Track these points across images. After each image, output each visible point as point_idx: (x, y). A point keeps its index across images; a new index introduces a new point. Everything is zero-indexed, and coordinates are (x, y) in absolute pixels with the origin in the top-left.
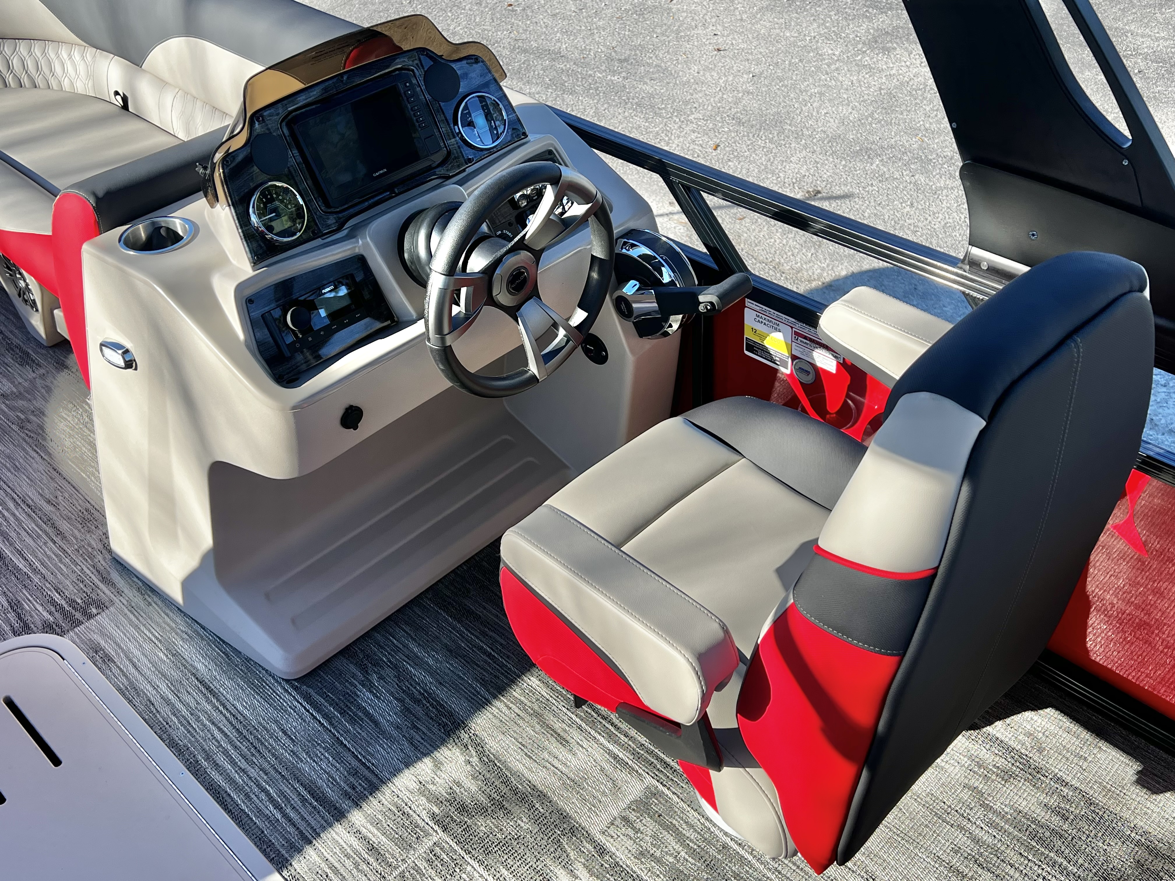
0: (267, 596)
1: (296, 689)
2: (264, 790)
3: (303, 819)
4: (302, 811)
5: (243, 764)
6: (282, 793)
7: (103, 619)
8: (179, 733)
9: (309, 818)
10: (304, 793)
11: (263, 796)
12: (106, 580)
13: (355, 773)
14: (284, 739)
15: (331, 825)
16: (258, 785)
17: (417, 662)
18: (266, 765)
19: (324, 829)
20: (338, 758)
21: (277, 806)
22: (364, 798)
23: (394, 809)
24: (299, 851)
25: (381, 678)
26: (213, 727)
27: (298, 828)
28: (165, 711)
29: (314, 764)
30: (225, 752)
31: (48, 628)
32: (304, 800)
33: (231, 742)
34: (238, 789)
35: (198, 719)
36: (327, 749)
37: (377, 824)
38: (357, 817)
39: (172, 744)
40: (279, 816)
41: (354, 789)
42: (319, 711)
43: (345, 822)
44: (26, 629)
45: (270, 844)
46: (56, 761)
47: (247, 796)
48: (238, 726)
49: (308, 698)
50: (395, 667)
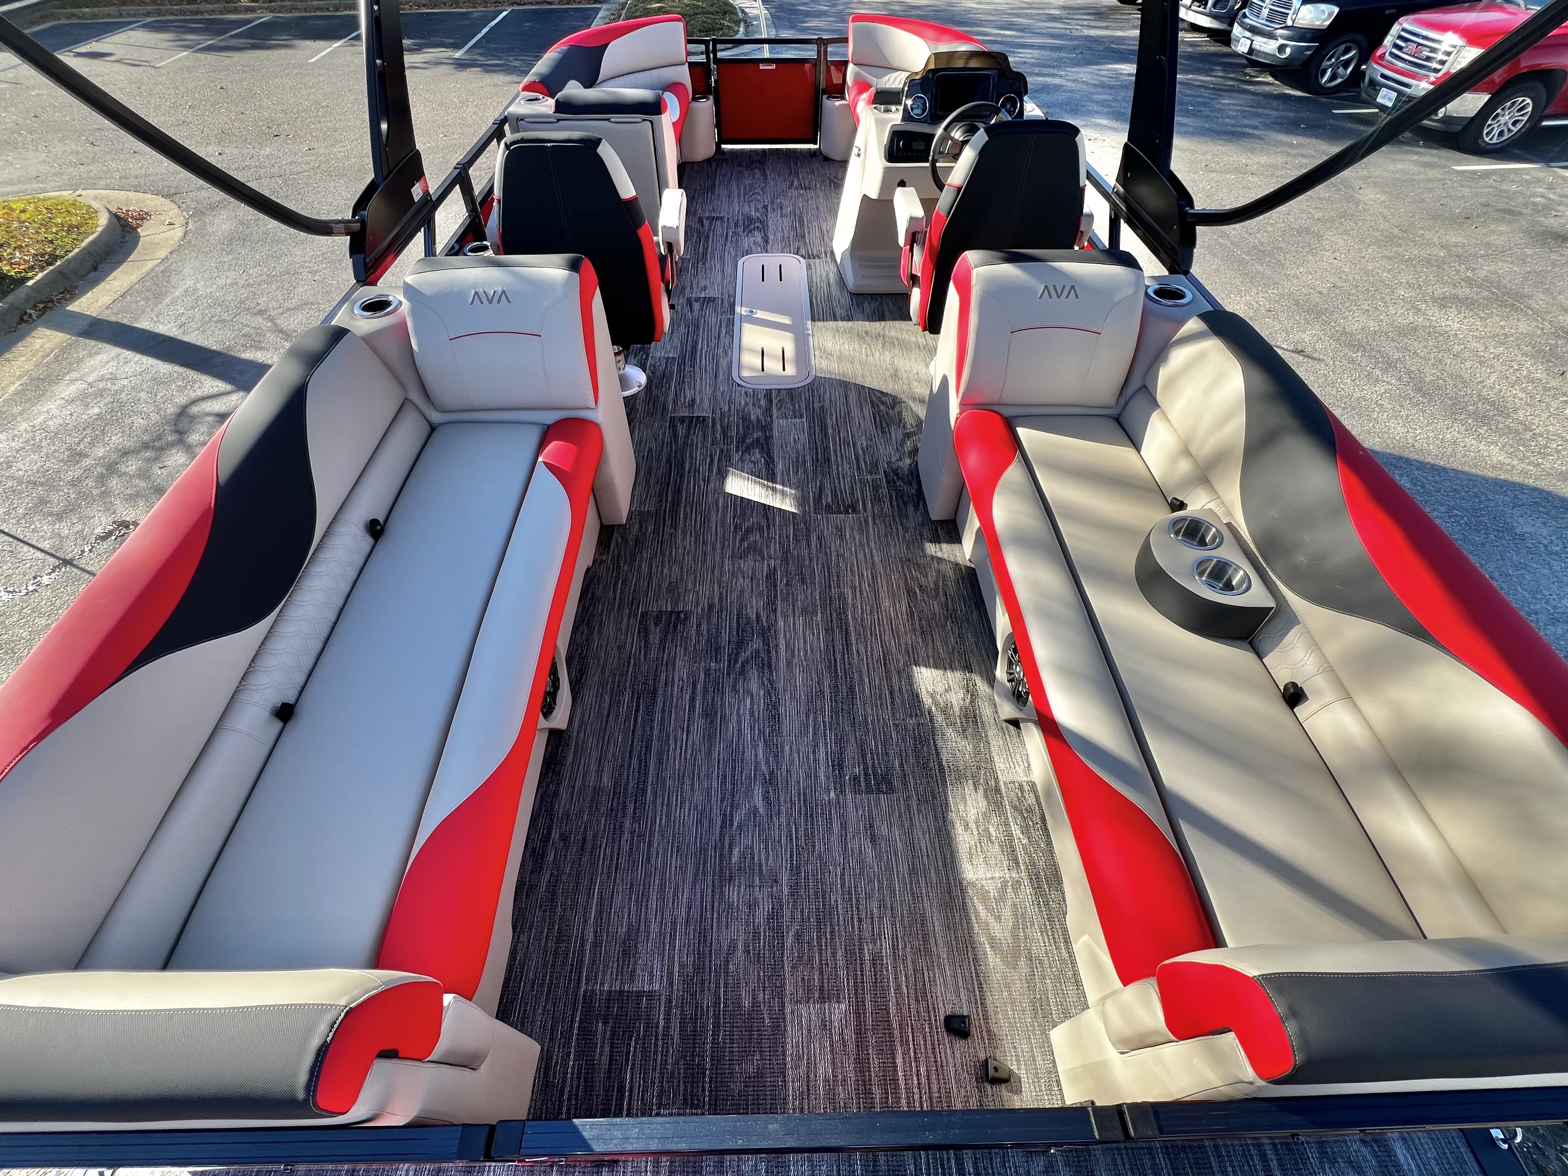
0: (860, 266)
1: (850, 294)
2: (822, 307)
3: (826, 317)
5: (823, 301)
6: (826, 311)
7: (817, 261)
8: (814, 290)
9: (828, 317)
10: (832, 313)
11: (821, 309)
12: (826, 254)
13: (848, 316)
14: (837, 301)
15: (832, 321)
17: (888, 305)
18: (828, 304)
19: (829, 321)
20: (847, 311)
21: (823, 312)
22: (845, 321)
23: (850, 326)
24: (820, 321)
26: (822, 292)
27: (823, 318)
28: (815, 283)
29: (839, 309)
30: (821, 298)
31: (802, 256)
32: (830, 314)
33: (824, 297)
34: (817, 305)
35: (821, 289)
36: (845, 309)
37: (843, 326)
38: (839, 323)
39: (810, 291)
40: (821, 314)
41: (844, 318)
42: (851, 300)
43: (835, 322)
44: (797, 254)
45: (814, 317)
46: (781, 281)
48: (829, 294)
49: (851, 297)
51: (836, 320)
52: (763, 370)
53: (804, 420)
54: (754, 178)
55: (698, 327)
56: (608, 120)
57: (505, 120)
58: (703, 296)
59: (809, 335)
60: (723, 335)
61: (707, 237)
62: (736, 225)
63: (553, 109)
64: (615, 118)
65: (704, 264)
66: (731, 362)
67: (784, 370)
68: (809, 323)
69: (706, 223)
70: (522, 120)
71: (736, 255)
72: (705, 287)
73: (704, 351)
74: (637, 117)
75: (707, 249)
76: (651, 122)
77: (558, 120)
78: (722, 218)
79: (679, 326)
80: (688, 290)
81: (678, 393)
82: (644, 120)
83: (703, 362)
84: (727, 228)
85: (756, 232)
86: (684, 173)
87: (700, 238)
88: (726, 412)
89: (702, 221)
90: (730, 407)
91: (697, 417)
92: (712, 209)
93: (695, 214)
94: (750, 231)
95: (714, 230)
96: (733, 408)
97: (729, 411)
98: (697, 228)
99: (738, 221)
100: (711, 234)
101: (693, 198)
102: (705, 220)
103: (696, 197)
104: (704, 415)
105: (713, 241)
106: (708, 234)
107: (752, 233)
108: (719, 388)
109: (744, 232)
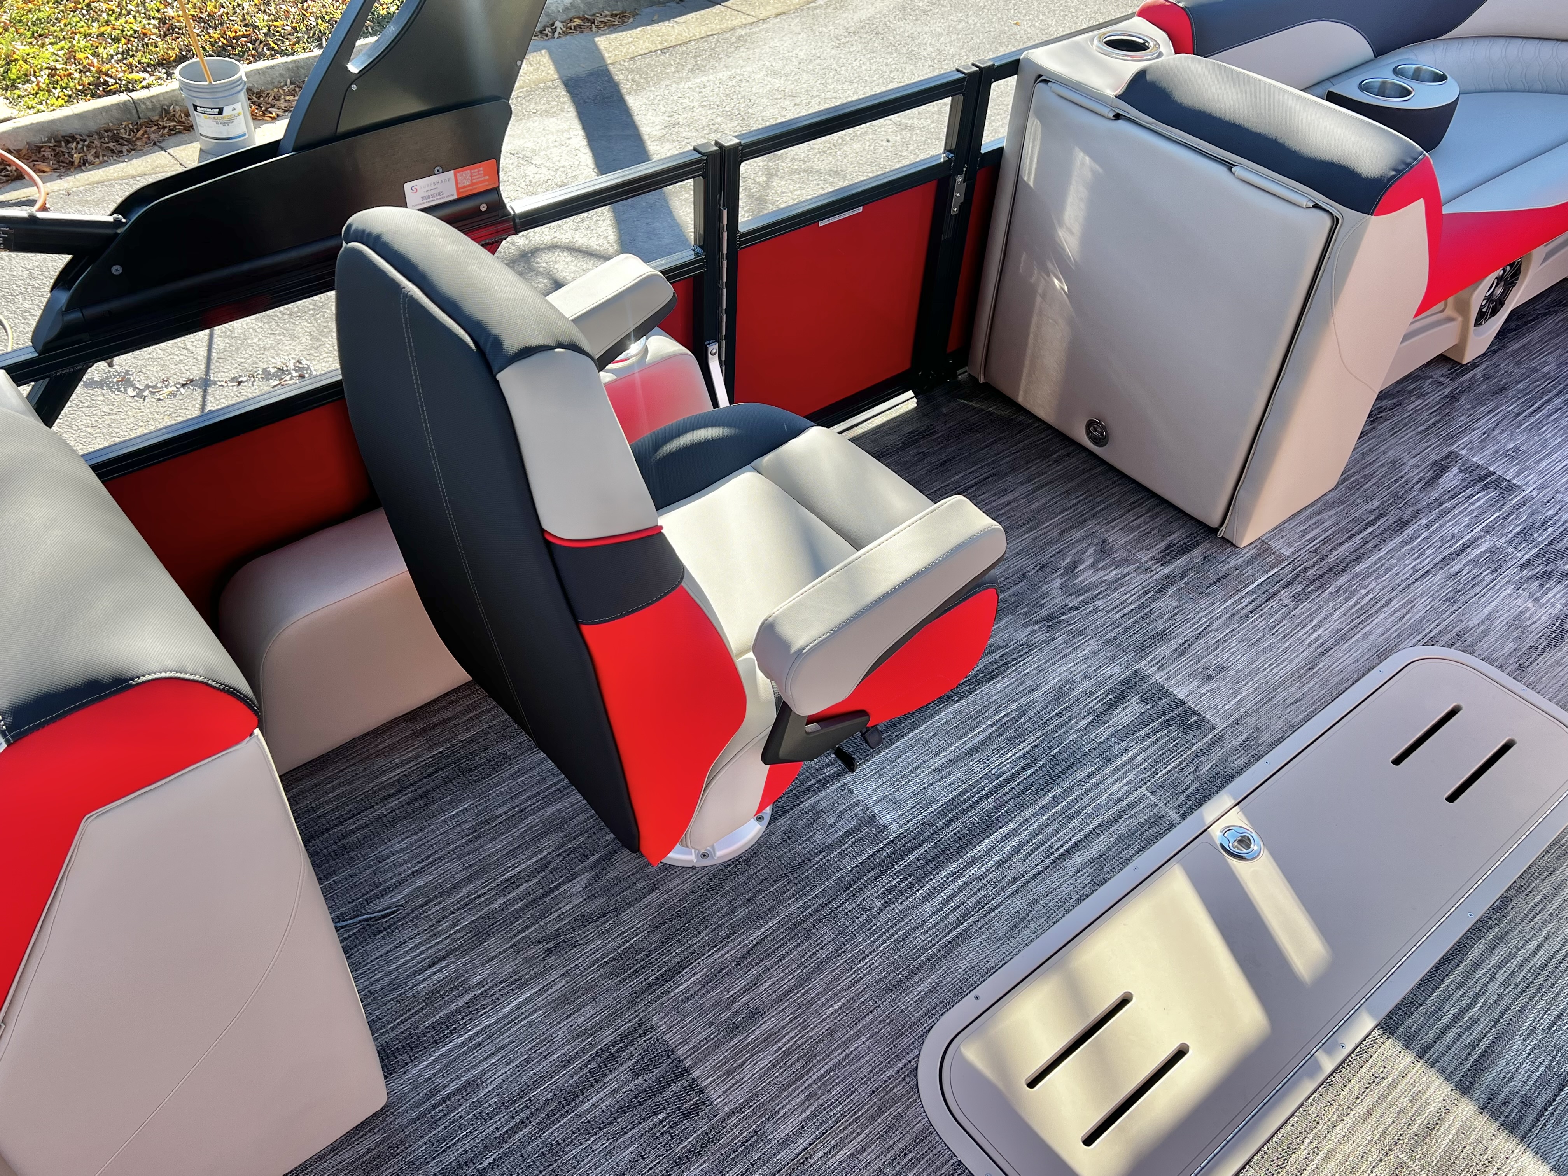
2: (1474, 1001)
3: (1449, 1047)
4: (1458, 1046)
5: (1501, 976)
6: (1475, 1021)
8: (1522, 905)
9: (1452, 1052)
10: (1483, 1045)
11: (1466, 1001)
13: (1526, 1103)
15: (1448, 1078)
16: (1478, 995)
18: (1507, 1000)
19: (1442, 1071)
20: (1542, 1082)
21: (1456, 1019)
22: (1494, 1116)
23: (1489, 1153)
24: (1407, 1046)
26: (1540, 939)
27: (1435, 1042)
28: (1546, 887)
29: (1525, 1054)
30: (1511, 956)
32: (1473, 1046)
33: (1527, 960)
34: (1468, 975)
35: (1545, 923)
36: (1549, 1067)
37: (1463, 1132)
38: (1466, 1109)
39: (1504, 901)
40: (1446, 1020)
41: (1504, 1104)
43: (1456, 1095)
45: (1408, 1014)
46: (1452, 798)
48: (1551, 966)
51: (1465, 1087)
52: (1032, 1083)
55: (1052, 781)
56: (1230, 166)
58: (1181, 693)
59: (1318, 1067)
60: (1079, 859)
61: (1403, 524)
62: (1526, 534)
63: (1119, 91)
64: (1246, 169)
65: (1298, 598)
66: (994, 969)
67: (1089, 1141)
68: (1366, 1024)
69: (1452, 478)
70: (1046, 81)
71: (1416, 628)
72: (1222, 669)
73: (974, 871)
74: (1306, 195)
75: (1359, 559)
76: (1335, 221)
77: (1118, 117)
78: (1512, 488)
79: (1012, 742)
80: (1166, 649)
81: (760, 949)
82: (1316, 206)
83: (928, 907)
84: (1487, 531)
85: (1559, 587)
86: (1557, 312)
87: (1381, 516)
88: (769, 1141)
89: (1445, 469)
90: (798, 1134)
91: (692, 1085)
92: (1516, 449)
93: (1452, 437)
94: (1547, 575)
95: (1447, 512)
96: (802, 1143)
97: (784, 1143)
98: (1407, 482)
99: (1544, 523)
100: (1424, 522)
101: (1501, 390)
102: (1455, 470)
103: (1511, 393)
104: (715, 1095)
105: (1404, 543)
106: (1415, 516)
107: (1542, 586)
108: (858, 1035)
109: (1523, 567)
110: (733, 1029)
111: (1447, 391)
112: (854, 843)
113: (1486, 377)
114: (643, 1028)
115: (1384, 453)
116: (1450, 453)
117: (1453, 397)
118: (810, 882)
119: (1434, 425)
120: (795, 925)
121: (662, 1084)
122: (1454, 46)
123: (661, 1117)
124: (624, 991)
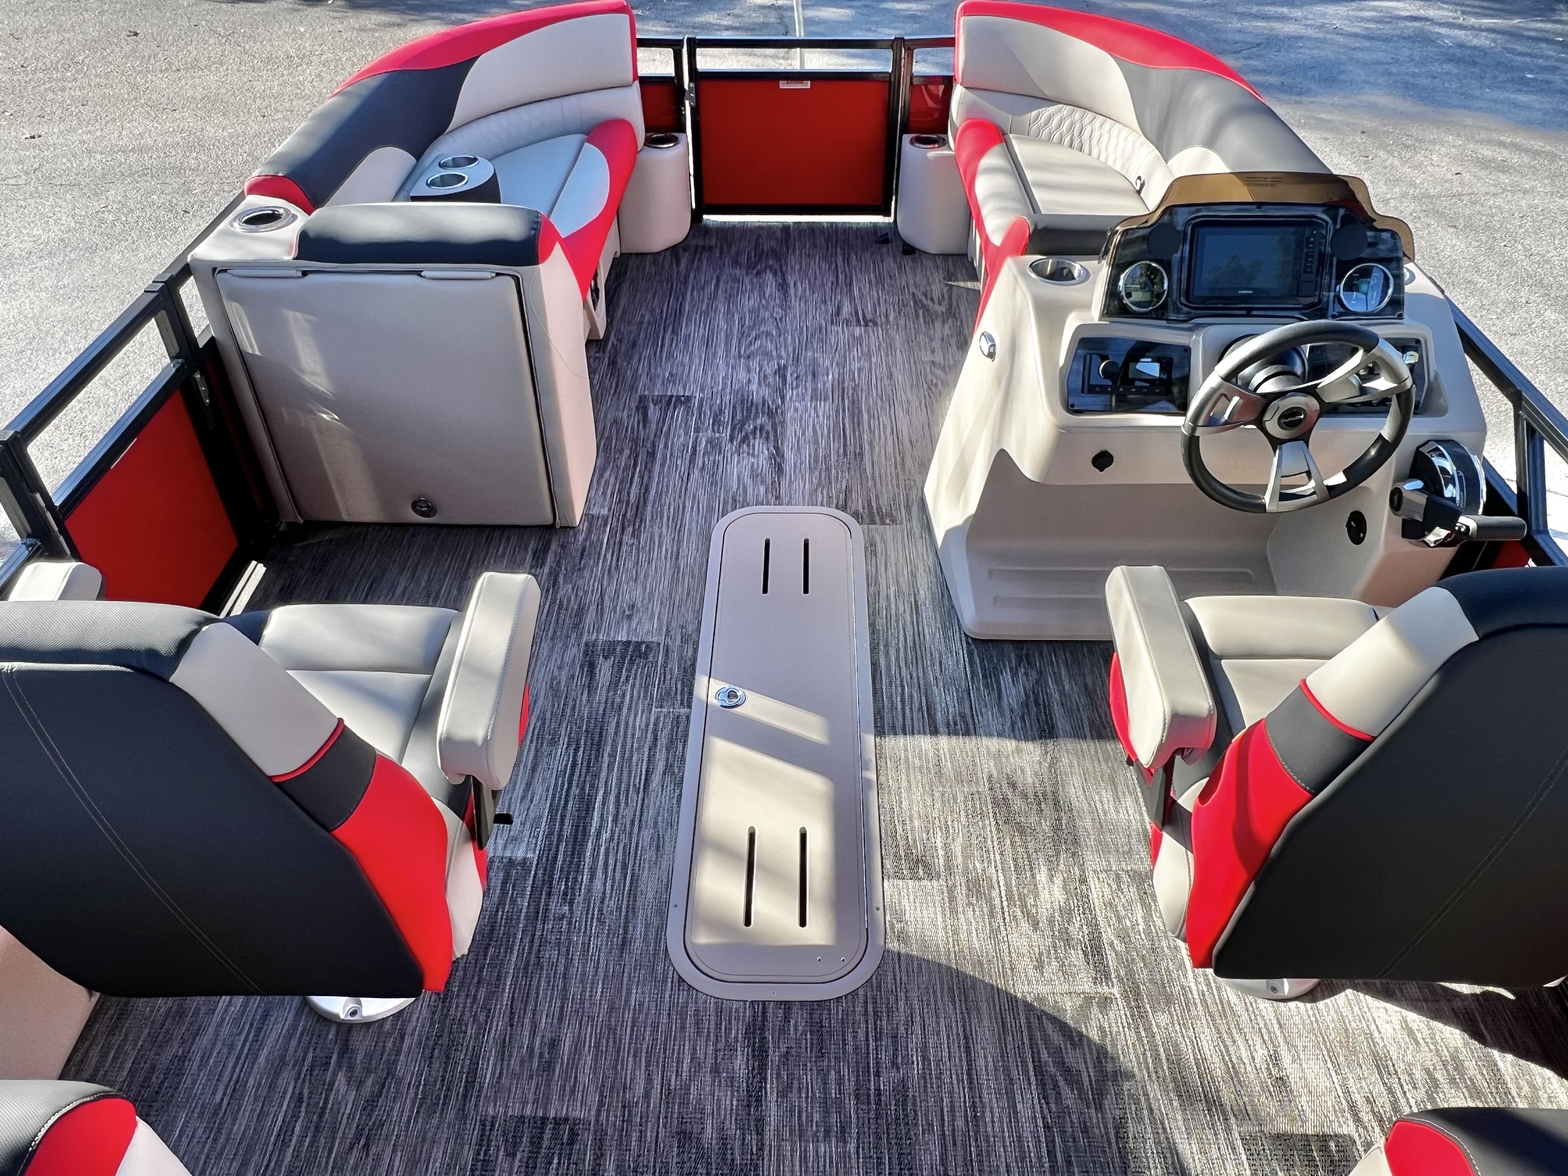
0: (991, 572)
1: (968, 643)
2: (903, 686)
3: (912, 719)
4: (915, 714)
5: (902, 664)
6: (911, 696)
7: (889, 529)
8: (881, 623)
9: (915, 719)
10: (924, 704)
11: (899, 689)
12: (908, 508)
13: (963, 716)
14: (937, 667)
15: (925, 733)
16: (902, 682)
17: (1058, 681)
18: (915, 674)
19: (919, 733)
20: (960, 700)
21: (903, 701)
22: (956, 733)
23: (970, 754)
24: (895, 734)
25: (1026, 674)
26: (902, 632)
27: (905, 721)
28: (883, 603)
29: (943, 693)
30: (898, 651)
31: (856, 515)
32: (920, 708)
33: (905, 648)
34: (889, 675)
35: (897, 621)
36: (957, 691)
37: (952, 754)
38: (944, 742)
39: (873, 626)
40: (899, 707)
41: (955, 724)
42: (971, 665)
43: (934, 739)
44: (844, 508)
45: (882, 718)
46: (806, 591)
47: (891, 682)
48: (917, 643)
49: (970, 654)
50: (1040, 673)
51: (935, 732)
52: (748, 922)
53: (852, 1147)
54: (762, 295)
55: (598, 747)
56: (418, 273)
57: (186, 271)
58: (622, 637)
59: (869, 781)
60: (656, 779)
61: (652, 454)
62: (717, 421)
63: (294, 253)
64: (430, 270)
65: (636, 534)
66: (669, 882)
67: (803, 923)
68: (870, 739)
69: (654, 412)
70: (225, 271)
71: (710, 509)
72: (632, 607)
73: (605, 836)
74: (486, 270)
75: (647, 490)
76: (516, 279)
77: (305, 274)
78: (688, 399)
79: (554, 742)
80: (590, 618)
81: (518, 1004)
82: (498, 274)
83: (598, 883)
84: (697, 430)
85: (757, 441)
86: (623, 281)
87: (637, 457)
88: (637, 1103)
89: (646, 409)
90: (649, 1080)
91: (557, 1122)
92: (671, 374)
93: (633, 388)
94: (745, 439)
95: (668, 433)
96: (657, 1082)
97: (647, 1095)
98: (632, 428)
99: (721, 410)
100: (661, 446)
101: (634, 345)
102: (652, 406)
103: (640, 342)
104: (577, 1113)
105: (662, 465)
106: (654, 445)
107: (748, 445)
108: (629, 993)
109: (731, 440)
110: (548, 1066)
111: (606, 360)
112: (514, 887)
113: (620, 341)
114: (486, 1126)
115: (605, 417)
116: (641, 397)
117: (613, 363)
118: (509, 935)
119: (617, 385)
120: (526, 968)
121: (536, 1143)
122: (457, 135)
123: (556, 1161)
124: (451, 1115)
